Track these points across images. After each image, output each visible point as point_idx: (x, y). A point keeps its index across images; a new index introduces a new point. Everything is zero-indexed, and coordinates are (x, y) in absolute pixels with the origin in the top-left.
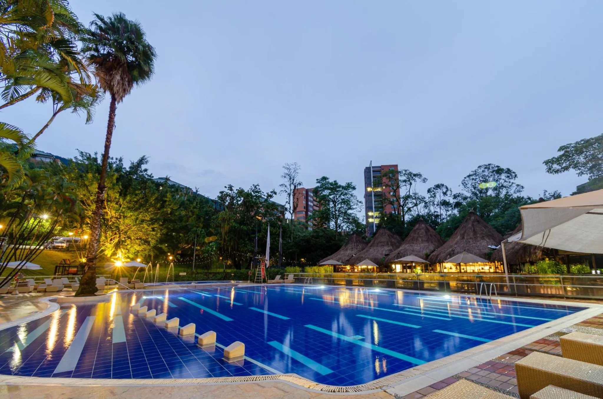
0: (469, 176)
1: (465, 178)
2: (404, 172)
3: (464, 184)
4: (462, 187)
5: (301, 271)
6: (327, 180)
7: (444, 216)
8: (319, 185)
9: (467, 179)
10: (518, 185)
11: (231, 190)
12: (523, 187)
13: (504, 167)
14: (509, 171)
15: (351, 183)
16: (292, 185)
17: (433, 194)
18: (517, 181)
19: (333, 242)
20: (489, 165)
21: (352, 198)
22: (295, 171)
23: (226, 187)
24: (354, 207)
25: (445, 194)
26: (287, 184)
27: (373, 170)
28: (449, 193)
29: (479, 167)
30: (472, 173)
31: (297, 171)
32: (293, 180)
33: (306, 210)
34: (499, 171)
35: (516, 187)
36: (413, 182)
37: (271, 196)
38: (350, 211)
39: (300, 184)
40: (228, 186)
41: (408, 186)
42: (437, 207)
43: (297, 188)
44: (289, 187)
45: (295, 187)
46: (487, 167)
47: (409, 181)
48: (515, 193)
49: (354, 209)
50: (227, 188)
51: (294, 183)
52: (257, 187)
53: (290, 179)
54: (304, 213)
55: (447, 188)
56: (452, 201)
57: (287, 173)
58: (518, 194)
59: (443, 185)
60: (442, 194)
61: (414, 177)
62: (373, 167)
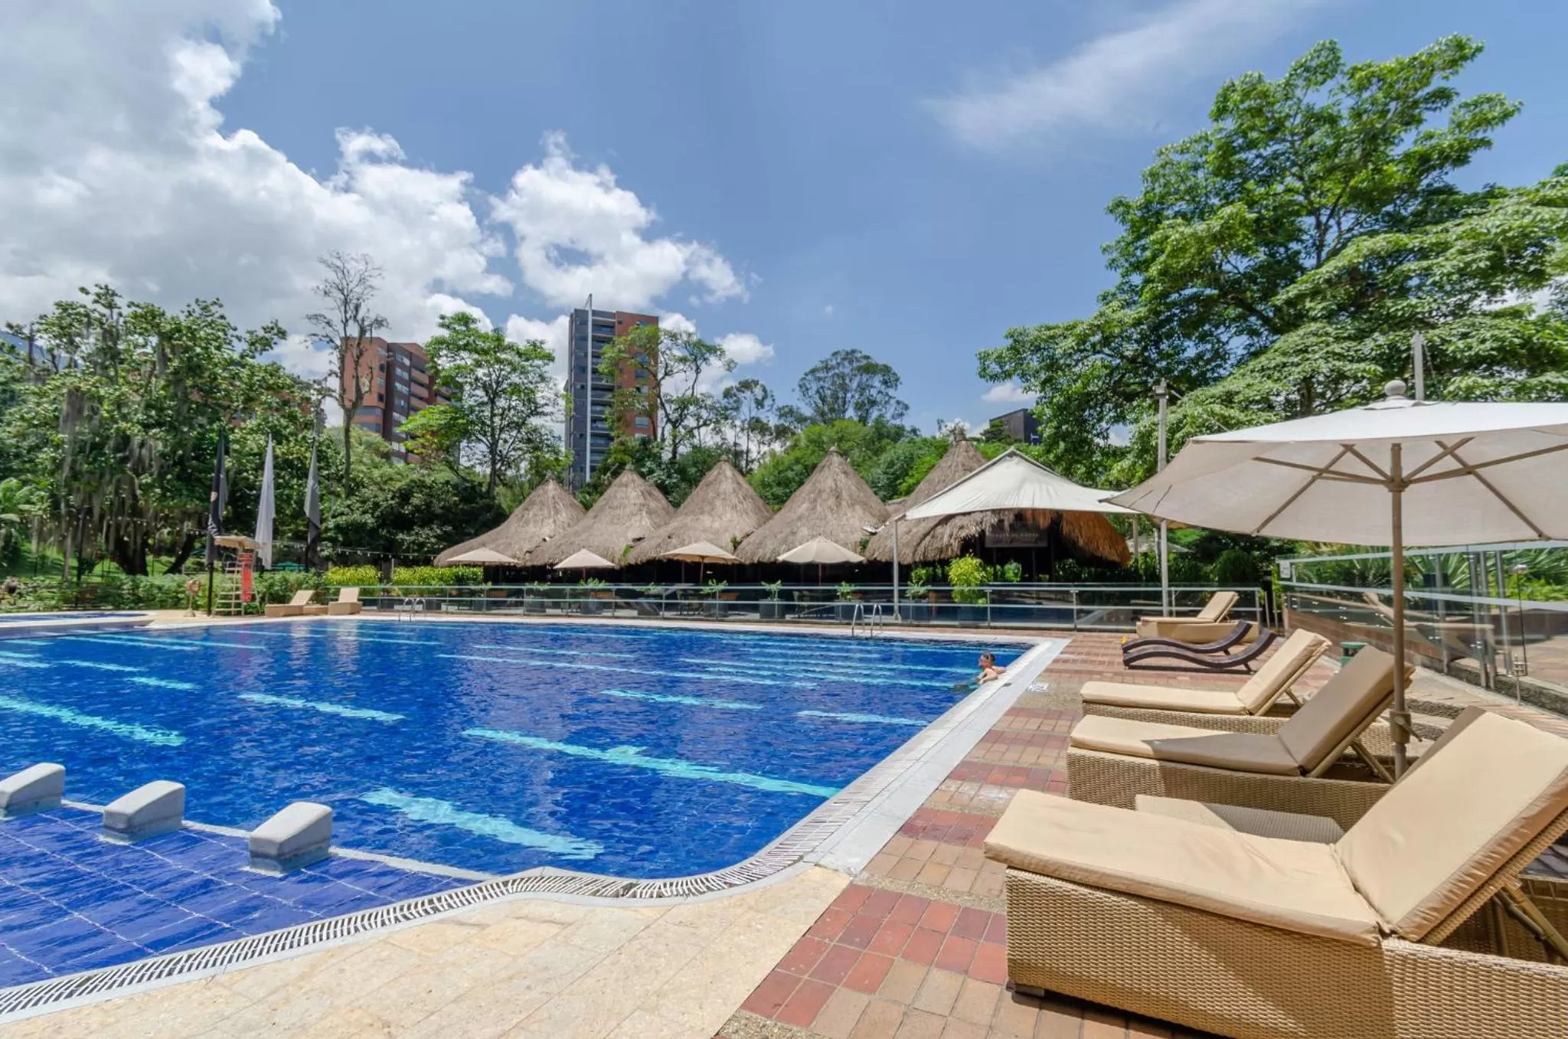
0: (813, 371)
1: (806, 374)
2: (685, 338)
3: (803, 388)
4: (798, 394)
5: (381, 580)
6: (472, 326)
7: (754, 455)
8: (445, 333)
9: (810, 377)
10: (898, 402)
11: (110, 306)
12: (907, 407)
13: (879, 359)
14: (886, 370)
15: (542, 343)
16: (351, 322)
17: (735, 402)
18: (898, 393)
19: (481, 502)
20: (853, 352)
21: (543, 385)
22: (362, 280)
23: (83, 290)
24: (547, 409)
25: (759, 404)
26: (336, 317)
27: (593, 321)
28: (768, 402)
29: (835, 354)
30: (820, 365)
31: (373, 282)
32: (357, 308)
33: (386, 404)
34: (870, 369)
35: (895, 405)
36: (703, 366)
37: (266, 344)
38: (535, 421)
39: (379, 323)
40: (94, 290)
41: (692, 375)
42: (740, 435)
43: (368, 335)
44: (340, 327)
45: (363, 331)
46: (850, 356)
47: (695, 360)
48: (893, 417)
49: (546, 414)
50: (92, 297)
51: (359, 317)
52: (214, 309)
53: (346, 302)
54: (379, 412)
55: (765, 390)
56: (773, 421)
57: (337, 281)
58: (898, 422)
59: (756, 383)
60: (754, 405)
61: (707, 355)
62: (595, 313)
